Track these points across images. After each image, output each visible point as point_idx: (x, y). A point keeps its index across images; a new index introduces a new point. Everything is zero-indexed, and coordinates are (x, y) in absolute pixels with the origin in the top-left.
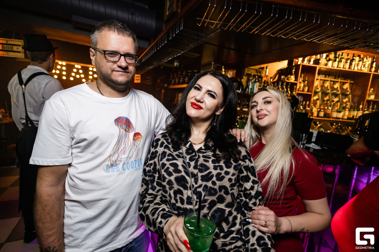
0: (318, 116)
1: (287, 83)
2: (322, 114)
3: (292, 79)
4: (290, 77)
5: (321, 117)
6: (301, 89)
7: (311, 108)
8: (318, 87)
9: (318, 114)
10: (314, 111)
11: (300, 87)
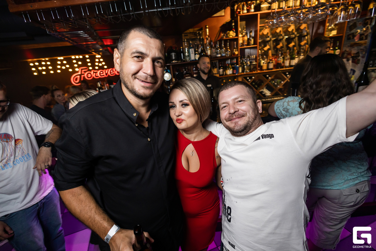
0: (268, 69)
1: (226, 41)
2: (271, 66)
3: (232, 34)
4: (229, 33)
5: (272, 69)
6: (246, 43)
7: (259, 62)
8: (269, 35)
9: (268, 66)
10: (262, 64)
11: (244, 41)
